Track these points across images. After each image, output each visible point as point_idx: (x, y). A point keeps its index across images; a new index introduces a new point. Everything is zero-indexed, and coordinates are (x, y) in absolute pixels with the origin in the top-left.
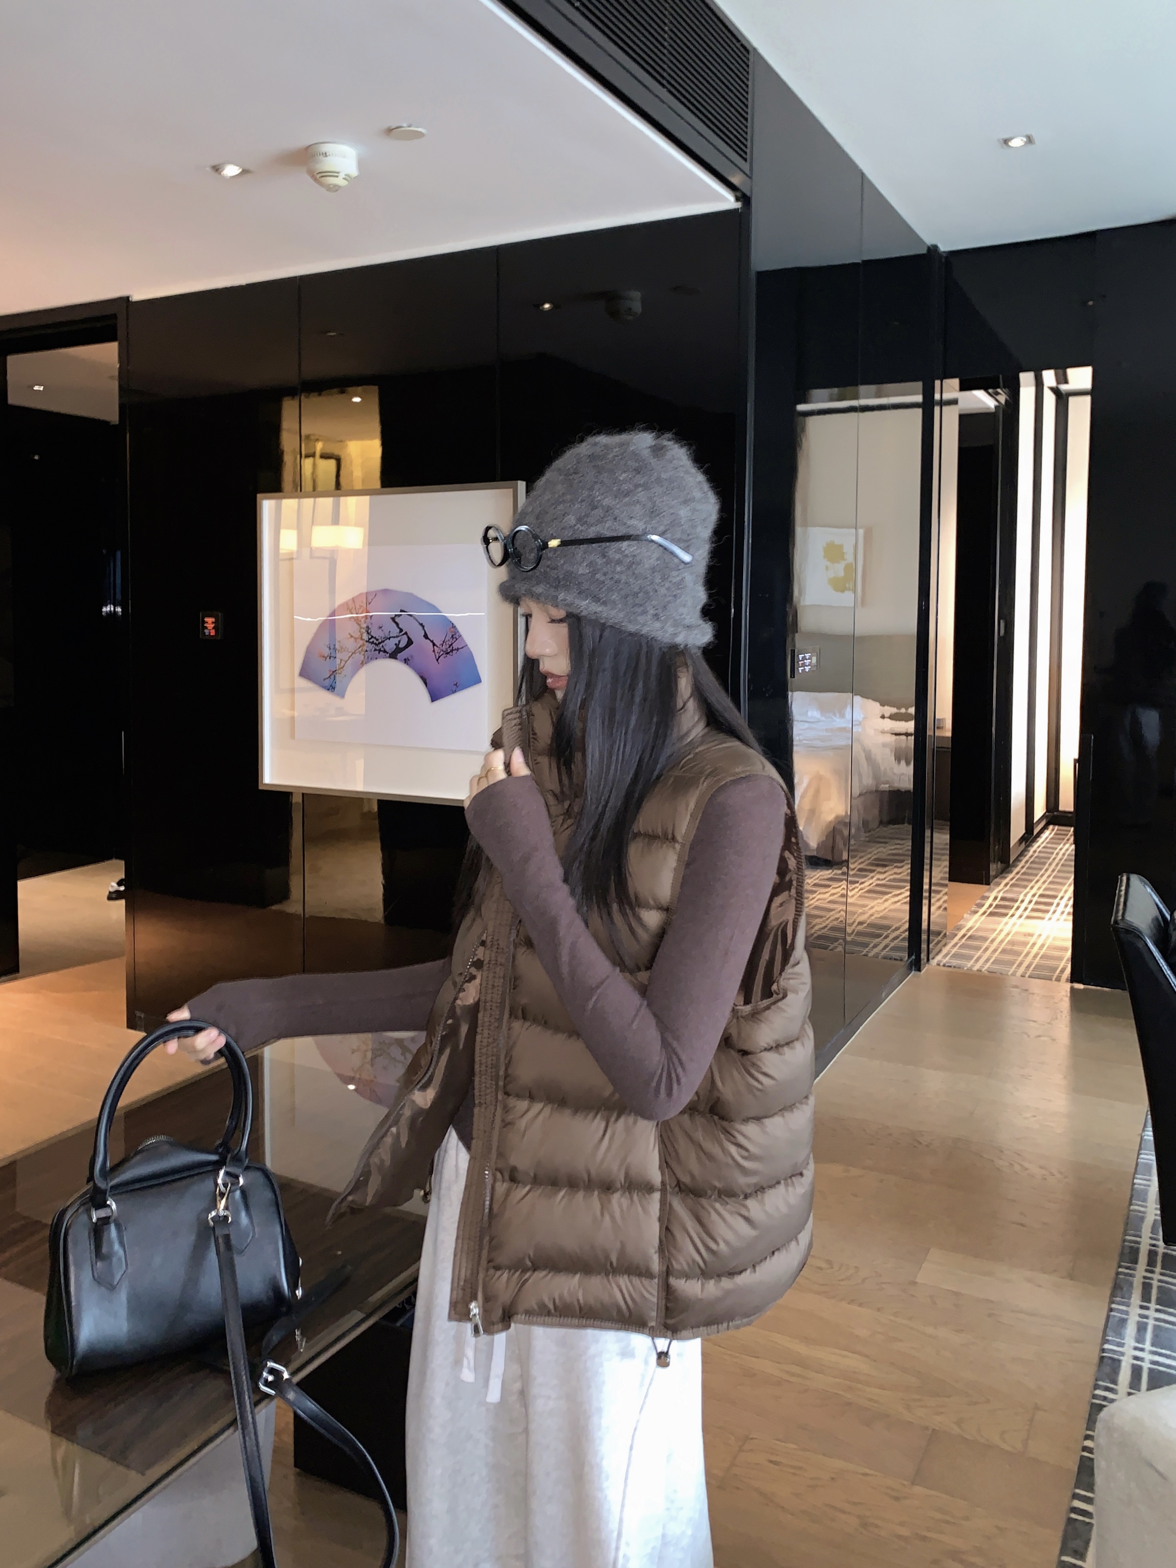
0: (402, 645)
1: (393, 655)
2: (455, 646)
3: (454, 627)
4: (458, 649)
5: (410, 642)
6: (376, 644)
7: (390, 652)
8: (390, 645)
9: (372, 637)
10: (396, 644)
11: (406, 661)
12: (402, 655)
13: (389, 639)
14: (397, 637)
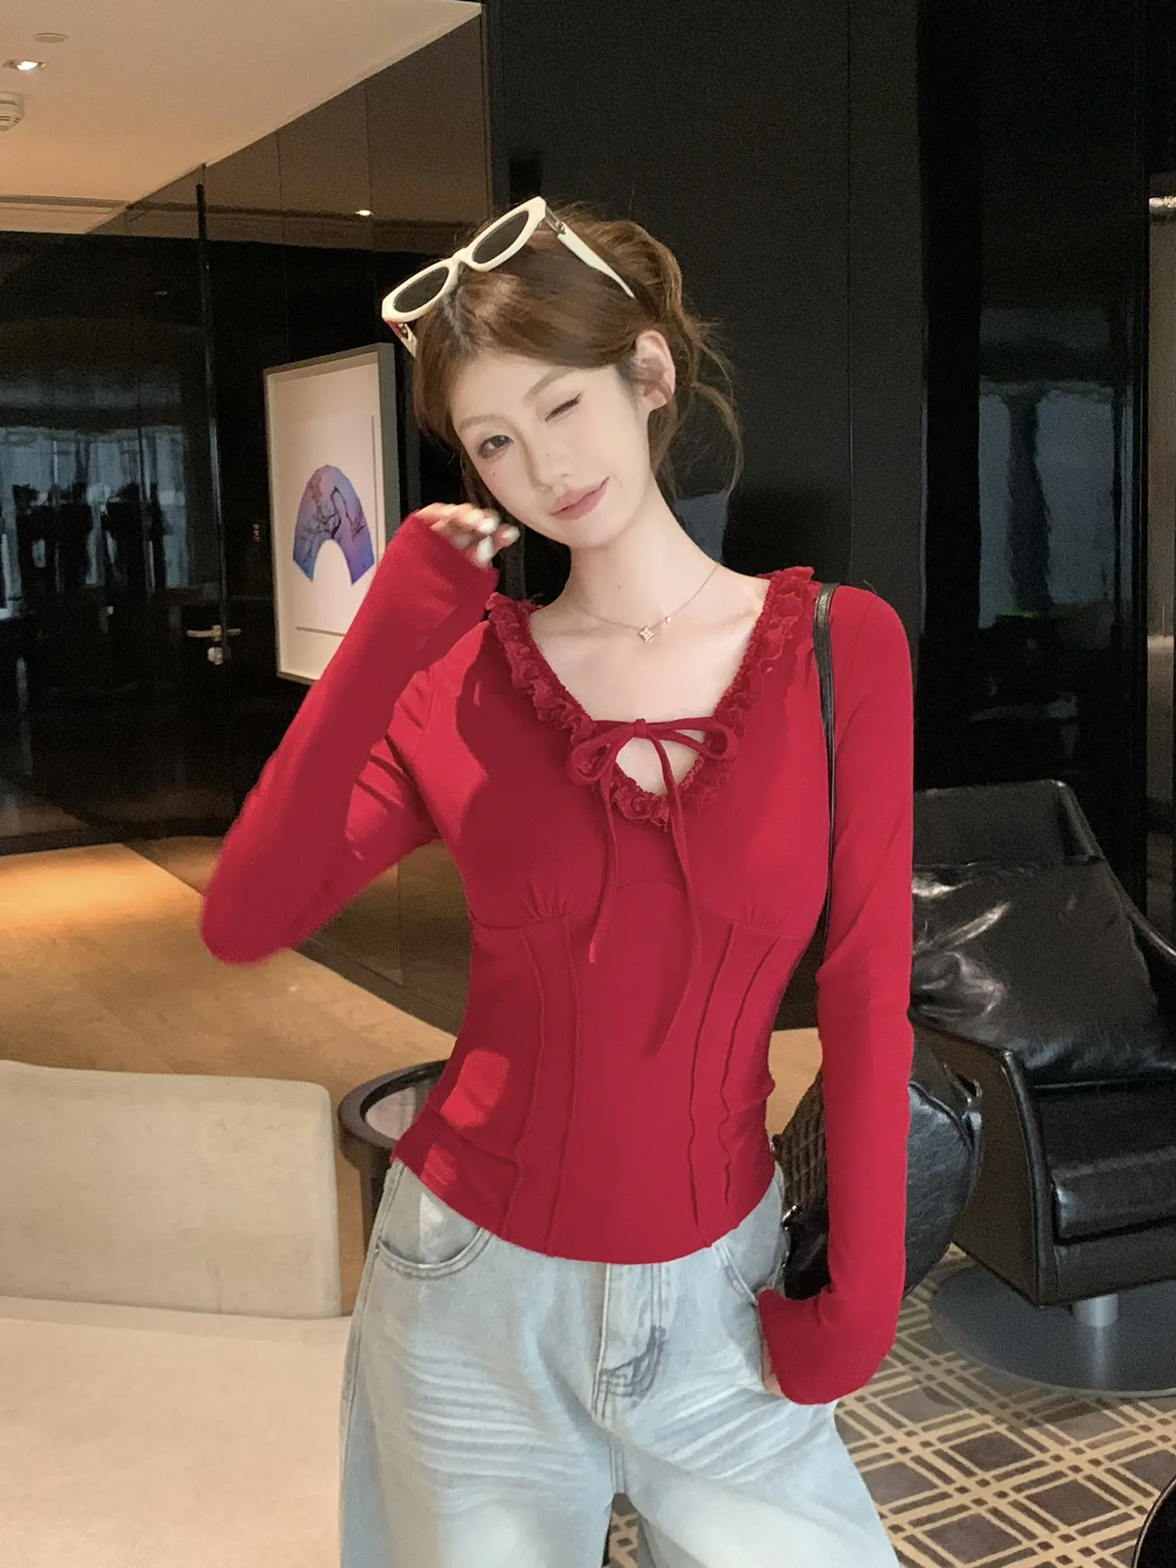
0: (336, 526)
1: (333, 537)
2: (362, 525)
3: (360, 504)
4: (362, 527)
5: (340, 521)
6: (325, 524)
7: (331, 531)
8: (331, 528)
9: (323, 517)
10: (334, 524)
11: (339, 541)
12: (336, 535)
13: (330, 517)
14: (333, 516)
